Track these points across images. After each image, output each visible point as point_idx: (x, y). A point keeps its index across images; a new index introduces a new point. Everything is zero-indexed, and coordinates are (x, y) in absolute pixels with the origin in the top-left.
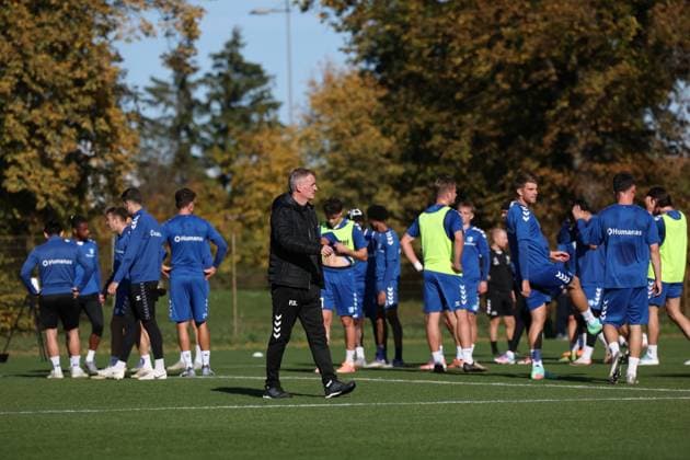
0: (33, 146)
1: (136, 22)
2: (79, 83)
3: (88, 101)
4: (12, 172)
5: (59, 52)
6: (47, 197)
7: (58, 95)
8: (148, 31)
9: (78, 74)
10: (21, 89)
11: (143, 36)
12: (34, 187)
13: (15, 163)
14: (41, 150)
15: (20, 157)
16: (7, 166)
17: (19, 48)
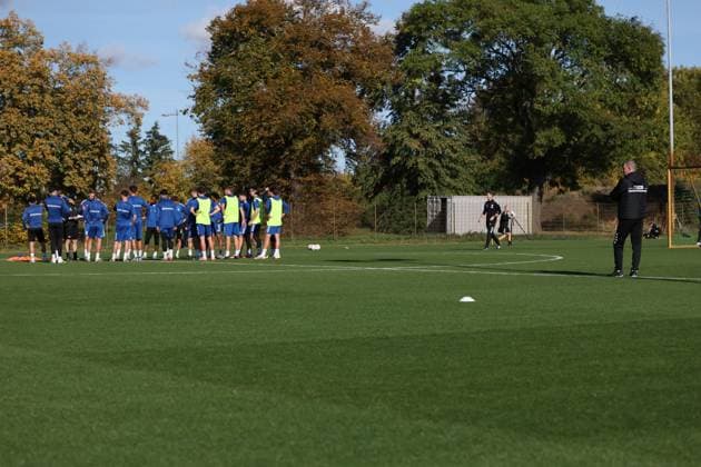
0: (76, 168)
1: (117, 119)
2: (93, 143)
3: (97, 150)
4: (66, 179)
5: (86, 131)
6: (81, 188)
7: (86, 148)
8: (121, 122)
9: (93, 139)
10: (71, 146)
11: (119, 125)
12: (76, 185)
13: (68, 175)
14: (78, 170)
15: (70, 173)
16: (65, 176)
17: (70, 129)
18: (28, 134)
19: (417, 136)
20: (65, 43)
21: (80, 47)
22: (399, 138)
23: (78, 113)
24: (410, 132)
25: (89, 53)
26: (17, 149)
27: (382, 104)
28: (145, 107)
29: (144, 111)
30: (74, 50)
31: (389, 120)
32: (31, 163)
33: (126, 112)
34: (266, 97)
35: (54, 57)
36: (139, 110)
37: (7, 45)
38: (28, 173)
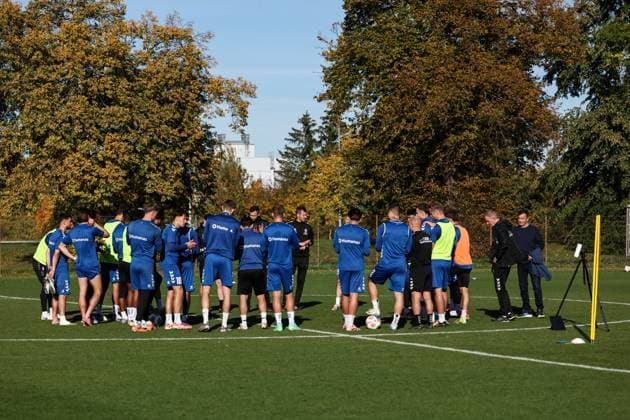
0: (160, 171)
1: (214, 109)
2: (184, 139)
3: (188, 148)
4: (149, 183)
5: (176, 124)
6: (166, 196)
7: (174, 146)
8: (221, 114)
9: (183, 135)
10: (152, 143)
11: (218, 116)
12: (160, 191)
13: (150, 178)
14: (163, 172)
15: (153, 175)
16: (147, 180)
17: (153, 122)
18: (98, 126)
19: (618, 128)
20: (150, 14)
21: (171, 19)
22: (595, 129)
23: (163, 102)
24: (609, 123)
25: (181, 26)
26: (85, 146)
27: (578, 85)
28: (251, 94)
29: (249, 99)
30: (162, 23)
31: (584, 108)
32: (103, 164)
33: (228, 99)
34: (409, 81)
35: (136, 32)
36: (244, 97)
37: (78, 16)
38: (98, 177)
